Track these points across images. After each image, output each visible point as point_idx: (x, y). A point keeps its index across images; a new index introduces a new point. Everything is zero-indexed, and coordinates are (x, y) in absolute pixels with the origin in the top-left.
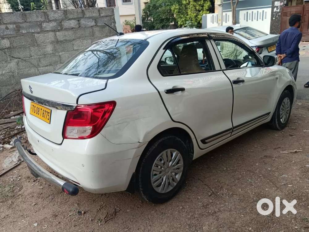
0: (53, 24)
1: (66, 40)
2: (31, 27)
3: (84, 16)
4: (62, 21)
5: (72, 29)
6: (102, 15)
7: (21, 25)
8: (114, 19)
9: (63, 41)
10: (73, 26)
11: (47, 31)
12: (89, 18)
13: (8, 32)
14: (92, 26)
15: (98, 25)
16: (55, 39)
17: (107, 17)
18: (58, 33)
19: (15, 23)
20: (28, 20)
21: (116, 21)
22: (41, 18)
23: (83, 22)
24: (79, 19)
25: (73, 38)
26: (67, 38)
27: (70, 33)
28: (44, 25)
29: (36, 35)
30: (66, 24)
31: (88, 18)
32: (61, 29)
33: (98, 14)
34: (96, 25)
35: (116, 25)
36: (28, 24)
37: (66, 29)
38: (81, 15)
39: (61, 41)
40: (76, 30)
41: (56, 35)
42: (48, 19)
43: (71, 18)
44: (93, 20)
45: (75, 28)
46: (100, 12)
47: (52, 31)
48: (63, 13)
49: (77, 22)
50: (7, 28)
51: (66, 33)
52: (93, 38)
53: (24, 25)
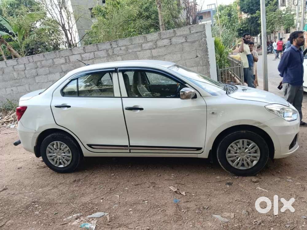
0: (150, 44)
1: (159, 56)
2: (135, 47)
3: (175, 35)
4: (156, 41)
5: (165, 46)
6: (192, 32)
7: (129, 47)
8: (205, 34)
9: (156, 56)
10: (166, 44)
11: (146, 49)
12: (180, 36)
13: (121, 52)
14: (182, 43)
15: (188, 41)
16: (151, 55)
17: (197, 33)
18: (153, 50)
19: (125, 46)
20: (133, 43)
21: (207, 35)
22: (142, 40)
23: (174, 40)
24: (170, 38)
25: (165, 53)
26: (160, 54)
27: (163, 49)
28: (144, 45)
29: (138, 53)
30: (160, 43)
31: (178, 36)
32: (156, 48)
33: (189, 32)
34: (186, 42)
35: (206, 39)
36: (133, 46)
37: (160, 47)
38: (173, 35)
39: (155, 57)
40: (167, 47)
41: (151, 52)
42: (147, 41)
43: (164, 38)
44: (183, 37)
45: (167, 46)
46: (191, 30)
47: (149, 49)
48: (159, 35)
49: (169, 41)
50: (121, 49)
51: (160, 50)
52: (182, 52)
53: (131, 46)
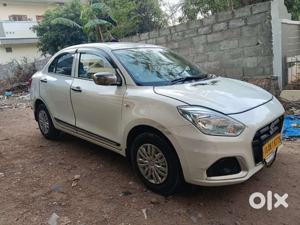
0: (207, 28)
1: (215, 42)
2: (191, 33)
3: (233, 18)
4: (213, 25)
5: (221, 31)
6: (254, 13)
7: (185, 32)
8: (270, 15)
9: (211, 43)
10: (222, 29)
11: (201, 35)
12: (239, 18)
13: (178, 38)
14: (241, 27)
15: (248, 24)
16: (206, 41)
17: (260, 14)
18: (209, 36)
19: (182, 31)
20: (190, 28)
21: (272, 17)
22: (198, 25)
23: (232, 23)
24: (228, 21)
25: (221, 39)
26: (215, 40)
27: (219, 35)
28: (199, 30)
29: (194, 38)
30: (217, 27)
31: (237, 18)
32: (212, 32)
33: (251, 13)
34: (246, 25)
35: (271, 22)
36: (190, 31)
37: (216, 32)
38: (230, 17)
39: (210, 43)
40: (224, 32)
41: (207, 37)
42: (203, 25)
43: (221, 21)
44: (242, 20)
45: (224, 30)
46: (253, 10)
47: (205, 34)
48: (215, 18)
49: (226, 24)
50: (178, 35)
51: (215, 35)
52: (240, 38)
53: (187, 32)
